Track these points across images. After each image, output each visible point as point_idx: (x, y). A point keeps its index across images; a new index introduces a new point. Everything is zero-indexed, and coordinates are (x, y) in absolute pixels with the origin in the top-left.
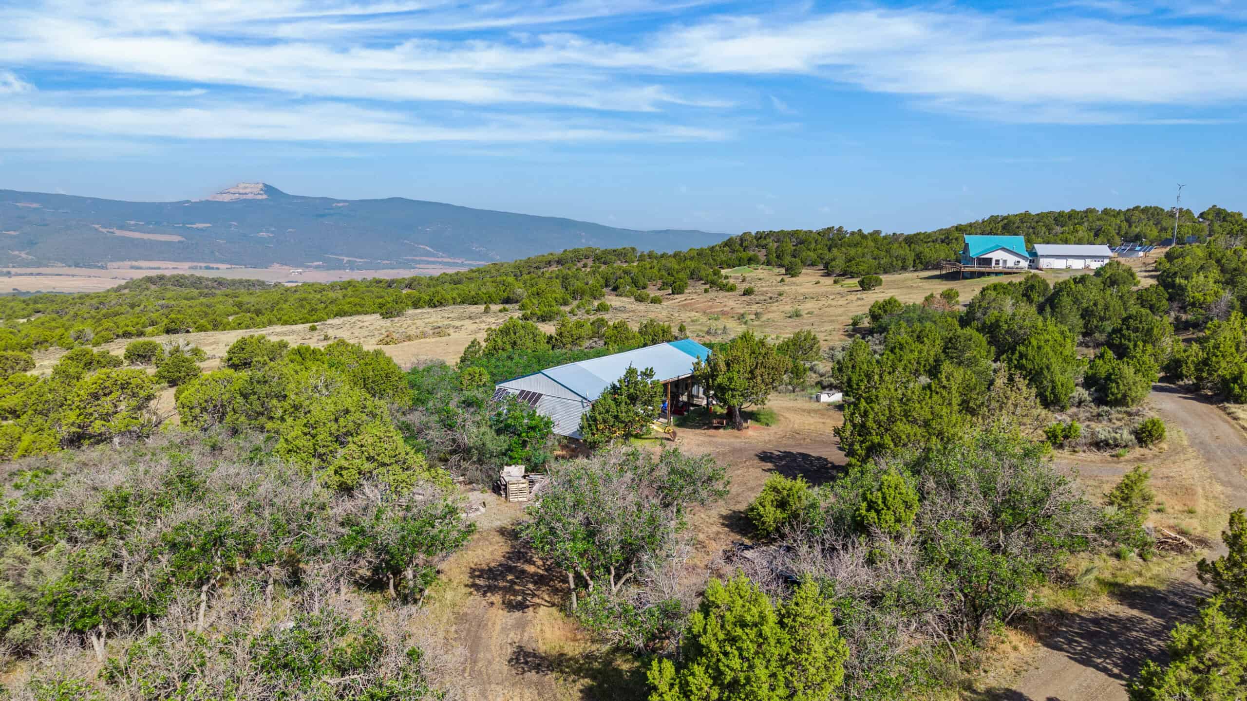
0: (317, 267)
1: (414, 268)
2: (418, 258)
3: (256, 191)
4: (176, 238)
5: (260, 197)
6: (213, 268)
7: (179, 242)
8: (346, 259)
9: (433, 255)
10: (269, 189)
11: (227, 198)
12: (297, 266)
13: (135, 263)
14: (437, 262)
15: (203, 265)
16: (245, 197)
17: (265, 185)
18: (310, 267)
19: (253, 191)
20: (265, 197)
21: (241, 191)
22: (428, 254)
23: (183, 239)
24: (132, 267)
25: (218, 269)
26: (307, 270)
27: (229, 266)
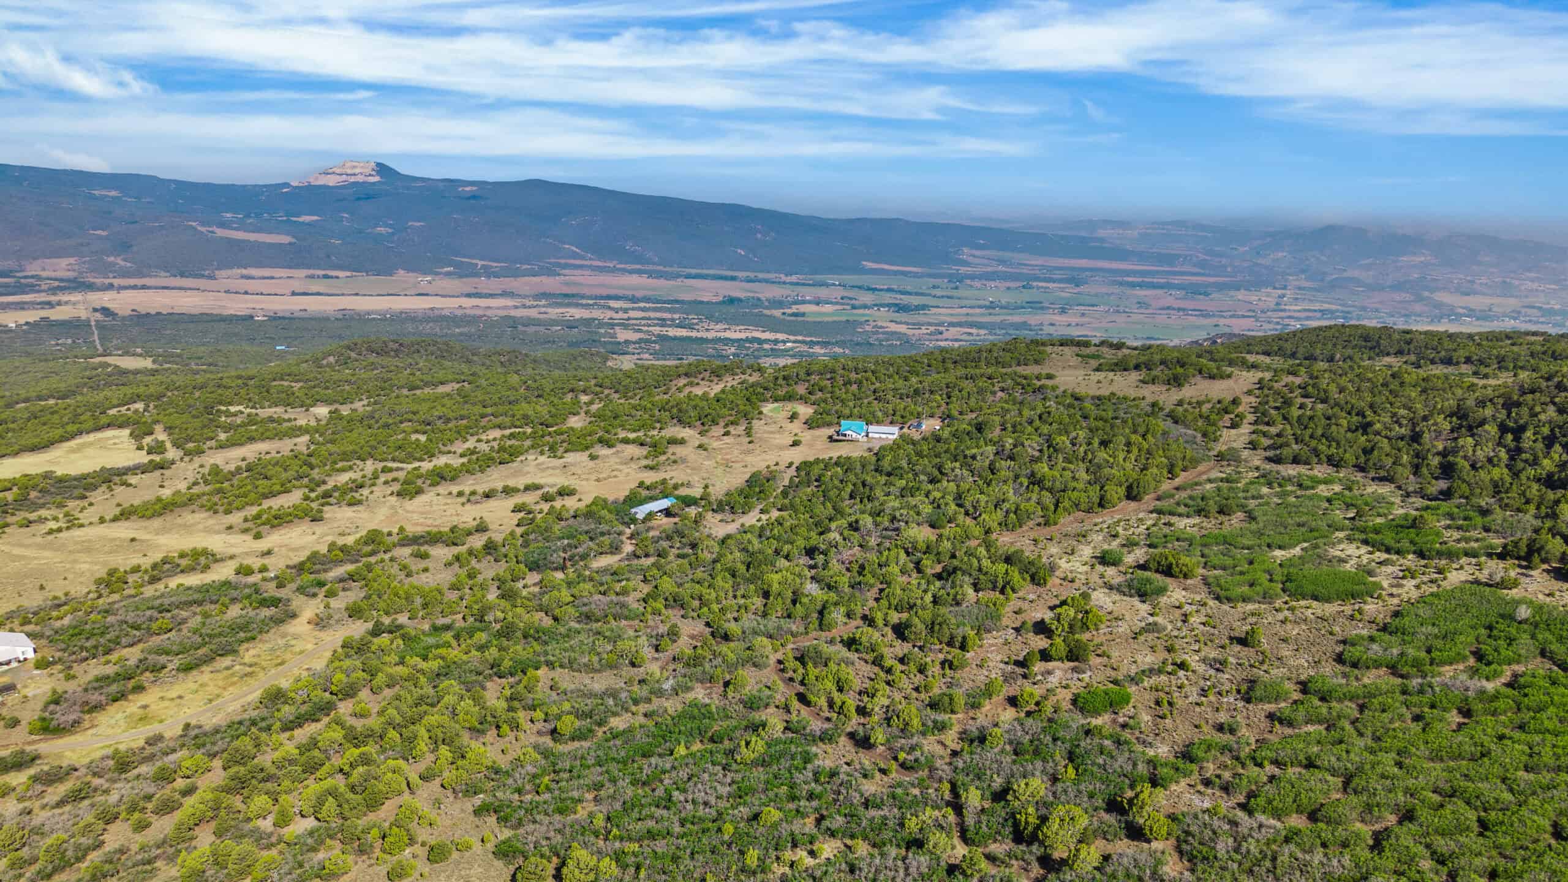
0: (448, 274)
1: (559, 275)
2: (563, 261)
3: (368, 171)
4: (285, 239)
5: (372, 179)
6: (332, 277)
7: (290, 244)
8: (480, 263)
9: (583, 258)
10: (382, 169)
11: (331, 181)
12: (425, 274)
13: (244, 272)
14: (586, 266)
15: (321, 273)
16: (352, 179)
17: (379, 165)
18: (440, 273)
19: (363, 173)
20: (377, 179)
21: (349, 171)
22: (575, 256)
23: (294, 240)
24: (243, 277)
25: (337, 277)
26: (437, 278)
27: (348, 274)
